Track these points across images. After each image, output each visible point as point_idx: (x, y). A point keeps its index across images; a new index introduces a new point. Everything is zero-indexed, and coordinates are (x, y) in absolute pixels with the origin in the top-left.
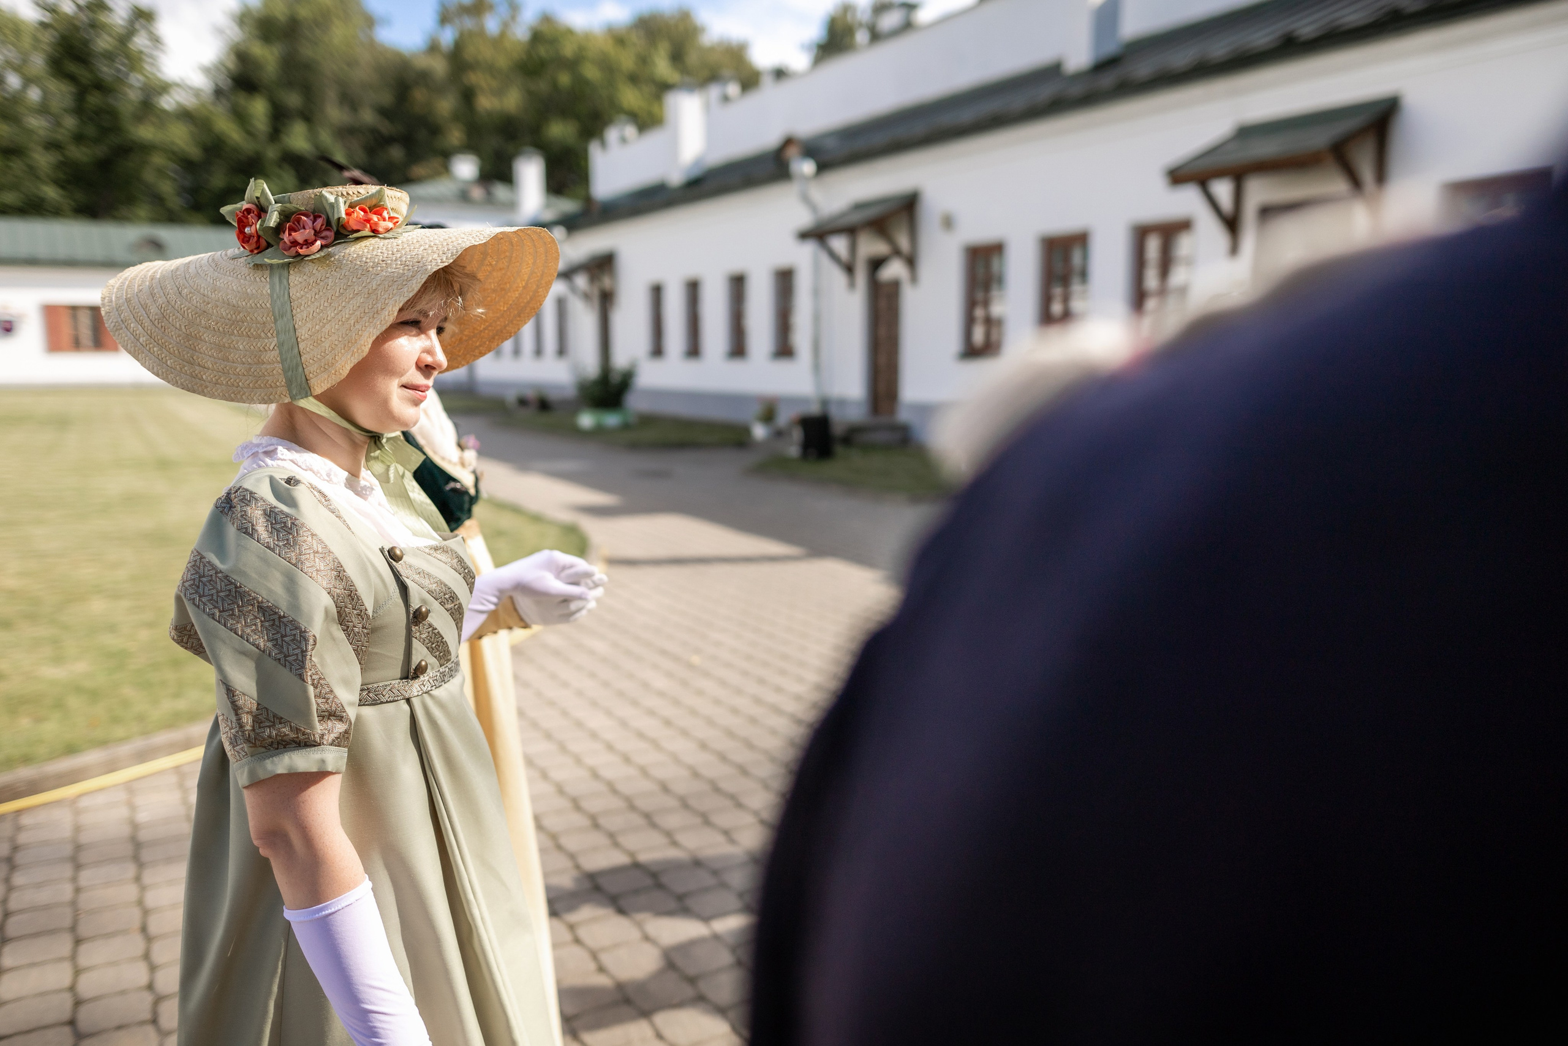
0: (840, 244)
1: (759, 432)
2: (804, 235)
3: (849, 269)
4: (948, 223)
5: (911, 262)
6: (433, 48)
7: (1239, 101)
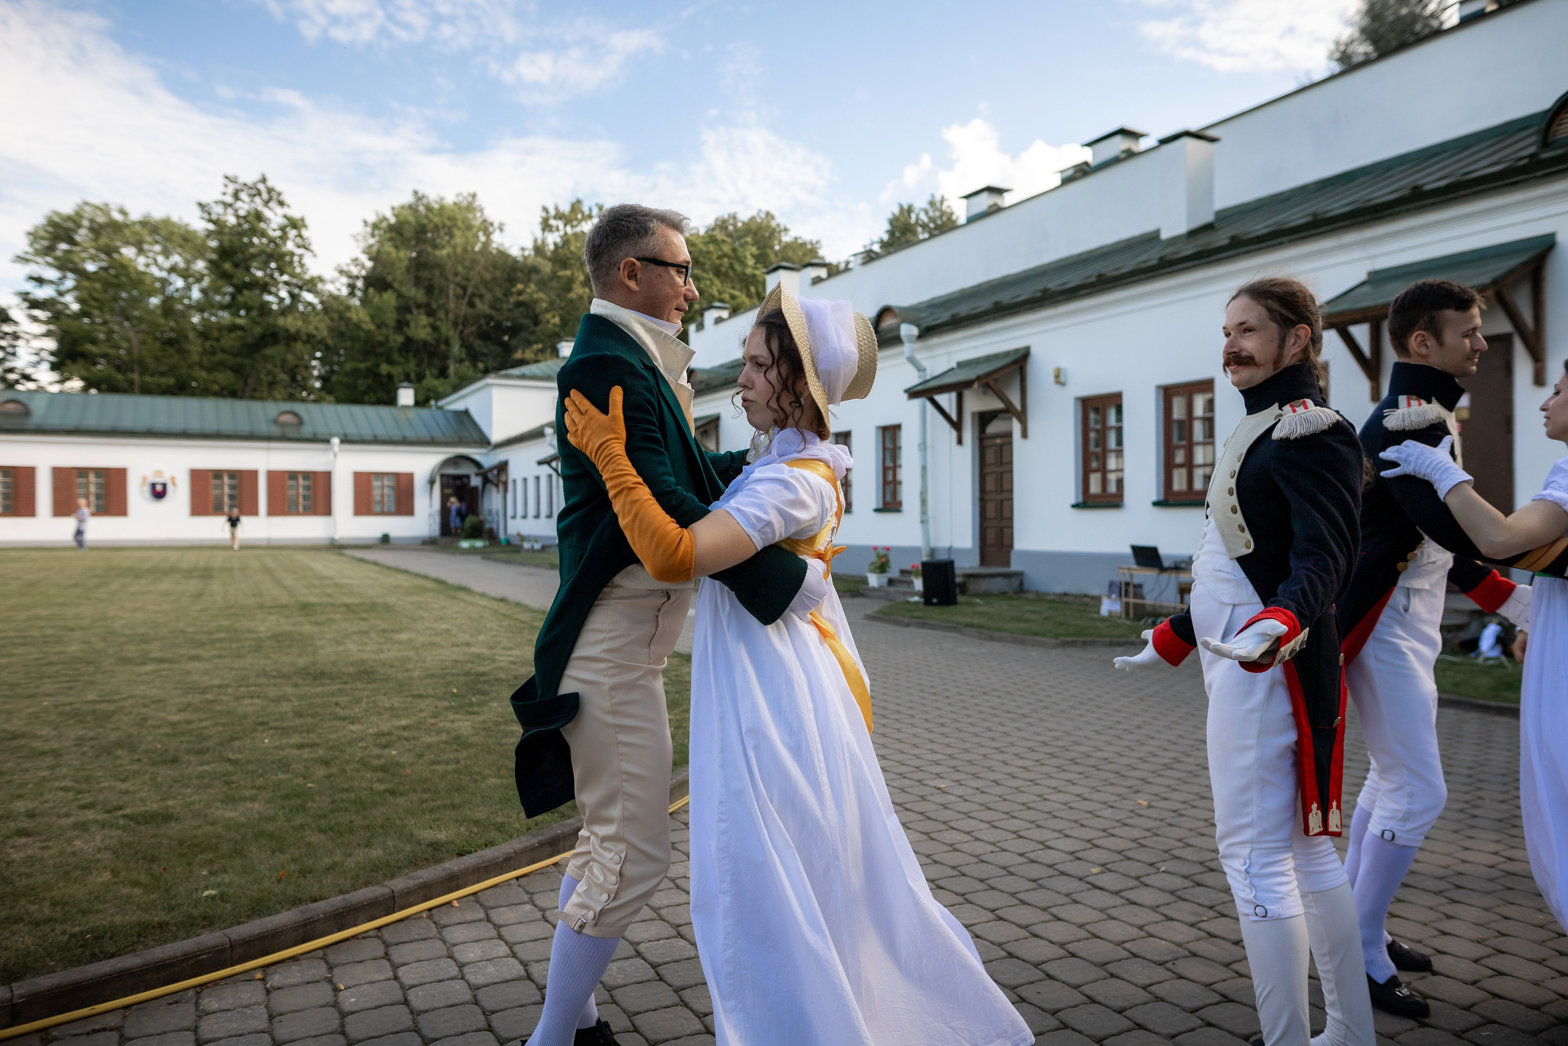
0: (947, 400)
1: (874, 580)
2: (913, 393)
3: (957, 426)
4: (1059, 378)
5: (1022, 417)
6: (539, 250)
7: (1373, 250)
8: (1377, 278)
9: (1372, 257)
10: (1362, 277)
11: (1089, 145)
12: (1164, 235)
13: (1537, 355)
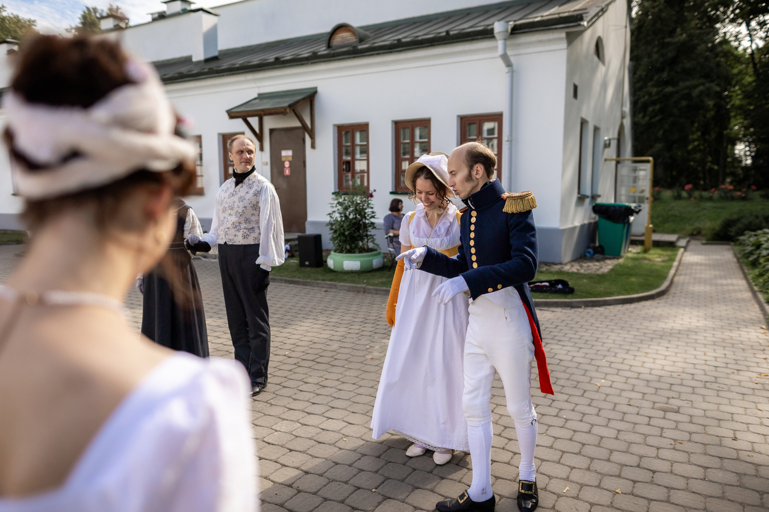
7: (259, 84)
8: (261, 97)
9: (259, 87)
10: (256, 96)
11: (165, 3)
12: (194, 59)
13: (312, 137)
